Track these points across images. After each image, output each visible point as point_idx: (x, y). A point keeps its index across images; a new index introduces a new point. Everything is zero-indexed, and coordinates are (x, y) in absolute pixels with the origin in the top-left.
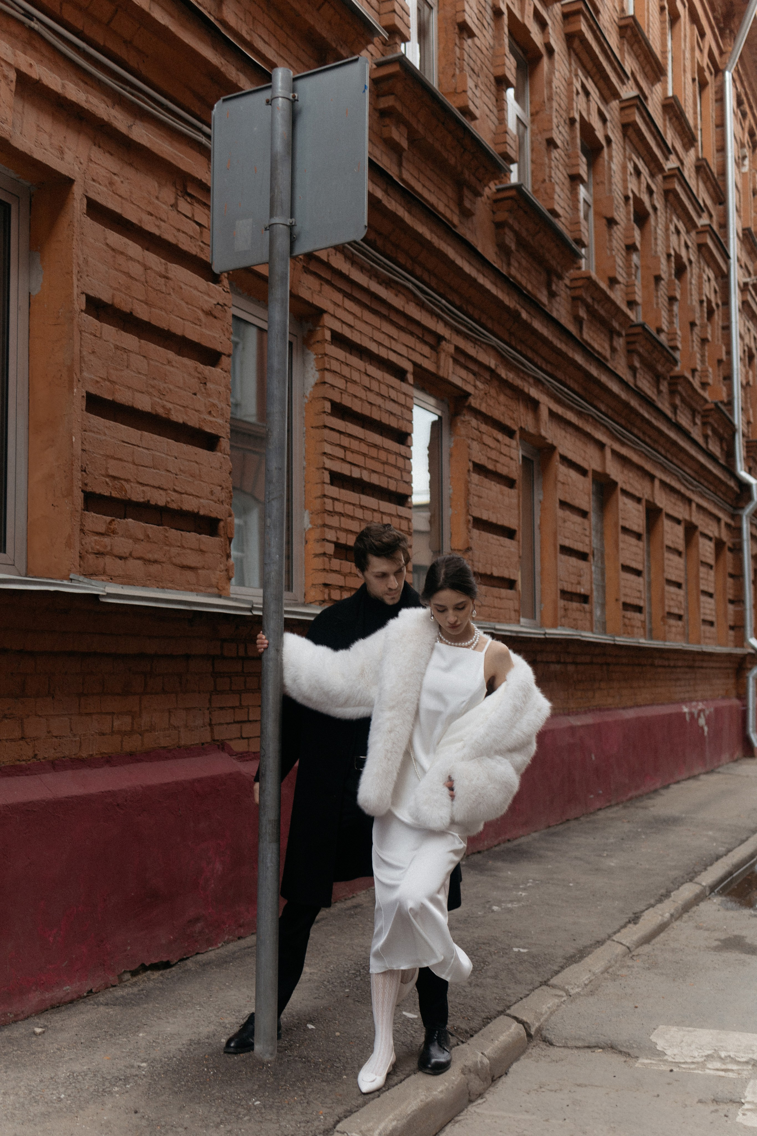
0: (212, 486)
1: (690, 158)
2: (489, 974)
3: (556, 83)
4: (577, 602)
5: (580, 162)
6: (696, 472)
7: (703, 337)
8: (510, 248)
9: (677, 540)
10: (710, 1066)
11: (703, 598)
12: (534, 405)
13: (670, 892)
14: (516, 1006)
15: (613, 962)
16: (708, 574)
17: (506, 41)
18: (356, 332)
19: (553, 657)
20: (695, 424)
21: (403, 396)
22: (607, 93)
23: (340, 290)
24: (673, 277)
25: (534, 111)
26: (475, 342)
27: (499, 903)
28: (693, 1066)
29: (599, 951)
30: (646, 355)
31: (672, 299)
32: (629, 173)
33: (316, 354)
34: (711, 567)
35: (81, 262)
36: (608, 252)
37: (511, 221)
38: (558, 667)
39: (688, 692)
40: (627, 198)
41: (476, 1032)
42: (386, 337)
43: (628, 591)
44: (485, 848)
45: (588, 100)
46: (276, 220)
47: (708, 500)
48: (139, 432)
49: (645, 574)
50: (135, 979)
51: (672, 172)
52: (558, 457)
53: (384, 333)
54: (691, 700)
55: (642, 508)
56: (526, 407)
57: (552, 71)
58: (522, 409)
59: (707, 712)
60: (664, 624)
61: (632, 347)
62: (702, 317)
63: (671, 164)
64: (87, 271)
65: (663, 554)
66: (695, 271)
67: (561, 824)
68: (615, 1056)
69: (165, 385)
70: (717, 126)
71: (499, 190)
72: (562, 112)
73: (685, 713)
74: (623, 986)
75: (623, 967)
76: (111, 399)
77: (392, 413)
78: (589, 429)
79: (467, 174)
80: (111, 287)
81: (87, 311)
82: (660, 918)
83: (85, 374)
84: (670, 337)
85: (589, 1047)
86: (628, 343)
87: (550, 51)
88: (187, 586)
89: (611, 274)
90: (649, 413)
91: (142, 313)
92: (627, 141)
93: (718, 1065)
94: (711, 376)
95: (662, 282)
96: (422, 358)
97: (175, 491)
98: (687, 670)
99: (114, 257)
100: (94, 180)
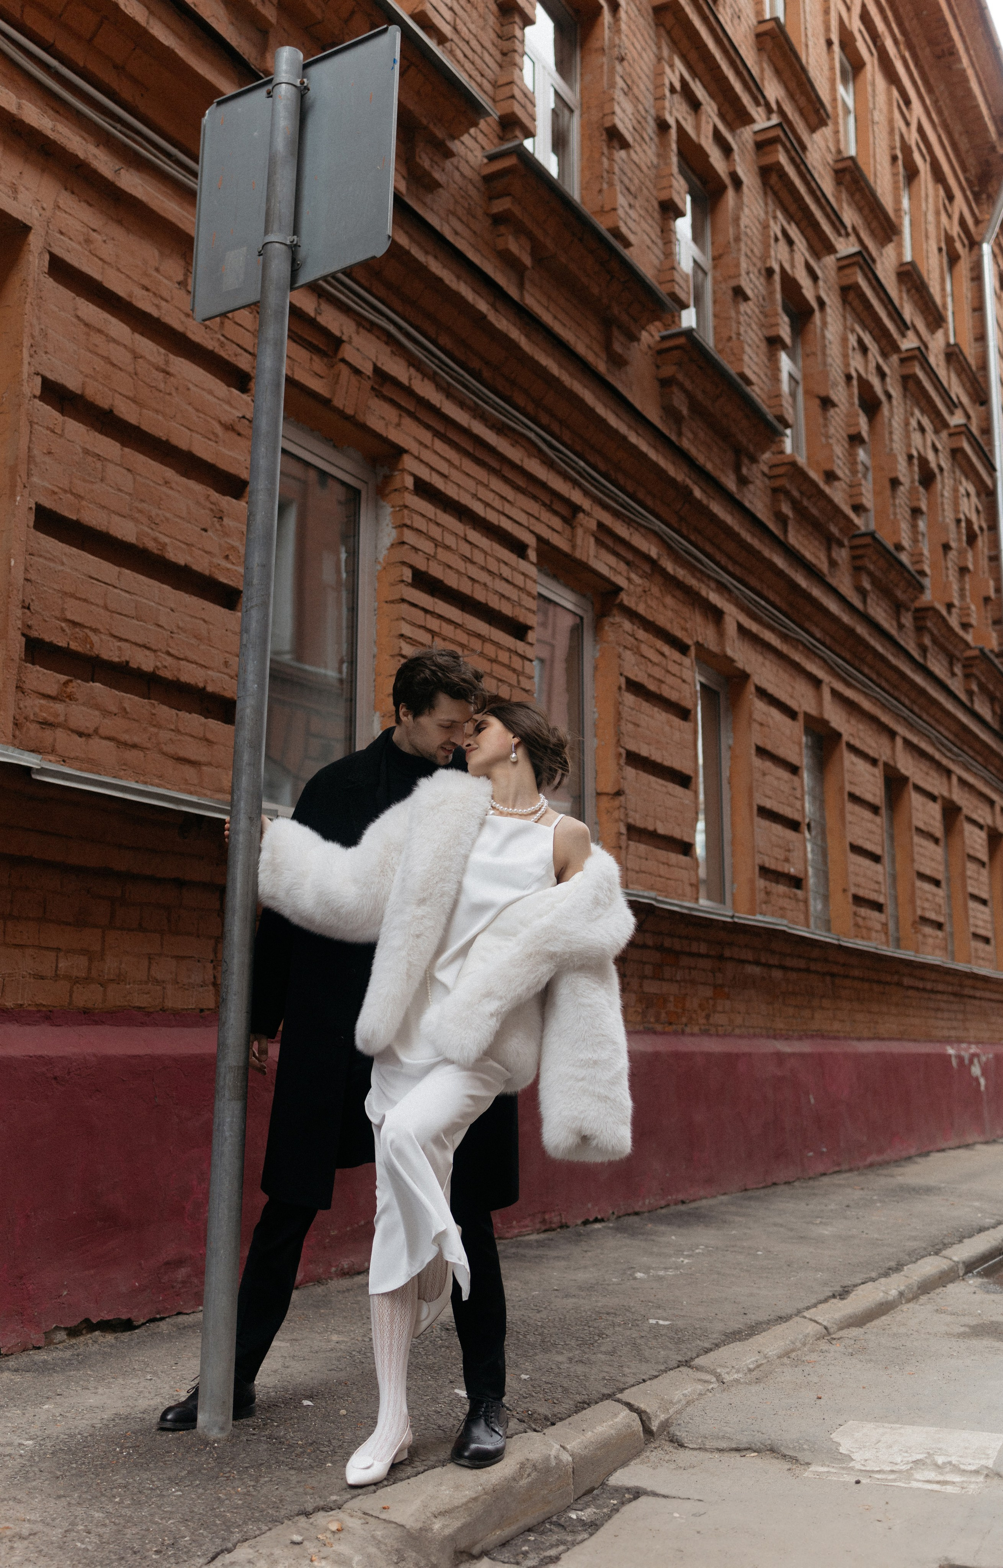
0: (227, 655)
1: (936, 344)
2: (603, 1349)
3: (744, 221)
4: (785, 885)
5: (780, 321)
6: (956, 735)
7: (962, 565)
8: (680, 412)
9: (932, 822)
10: (918, 1476)
11: (972, 904)
12: (716, 615)
13: (903, 1265)
14: (634, 1389)
15: (798, 1344)
16: (978, 873)
17: (674, 159)
18: (451, 484)
19: (749, 955)
20: (953, 674)
21: (522, 577)
22: (818, 246)
23: (428, 427)
24: (917, 484)
25: (716, 254)
26: (629, 522)
27: (646, 1269)
28: (892, 1477)
29: (779, 1329)
30: (878, 574)
31: (916, 512)
32: (850, 346)
33: (393, 507)
34: (983, 864)
35: (36, 333)
36: (823, 440)
37: (680, 377)
38: (757, 970)
39: (954, 1028)
40: (849, 378)
41: (561, 1419)
42: (497, 497)
43: (861, 880)
44: (645, 1209)
45: (792, 251)
46: (271, 238)
47: (975, 775)
48: (117, 569)
49: (886, 859)
50: (74, 1341)
51: (909, 354)
52: (752, 689)
53: (493, 491)
54: (959, 1040)
55: (878, 772)
56: (705, 616)
57: (739, 206)
58: (698, 618)
59: (984, 1059)
60: (916, 932)
61: (859, 563)
62: (959, 540)
63: (908, 343)
64: (45, 347)
65: (912, 838)
66: (949, 482)
67: (764, 1188)
68: (775, 1461)
69: (160, 512)
70: (975, 310)
71: (663, 338)
72: (754, 259)
73: (950, 1056)
74: (806, 1373)
75: (812, 1351)
76: (74, 518)
77: (503, 596)
78: (797, 657)
79: (616, 310)
80: (82, 372)
81: (42, 398)
82: (882, 1294)
83: (35, 479)
84: (915, 559)
85: (737, 1450)
86: (854, 558)
87: (737, 183)
88: (183, 787)
89: (827, 467)
90: (883, 646)
91: (128, 412)
92: (848, 307)
93: (932, 1475)
94: (974, 615)
95: (902, 488)
96: (550, 531)
97: (169, 654)
98: (952, 998)
99: (88, 334)
100: (61, 233)
